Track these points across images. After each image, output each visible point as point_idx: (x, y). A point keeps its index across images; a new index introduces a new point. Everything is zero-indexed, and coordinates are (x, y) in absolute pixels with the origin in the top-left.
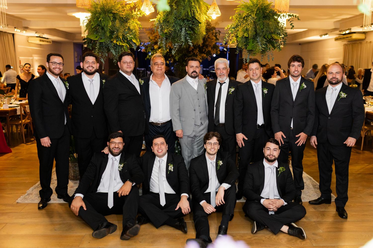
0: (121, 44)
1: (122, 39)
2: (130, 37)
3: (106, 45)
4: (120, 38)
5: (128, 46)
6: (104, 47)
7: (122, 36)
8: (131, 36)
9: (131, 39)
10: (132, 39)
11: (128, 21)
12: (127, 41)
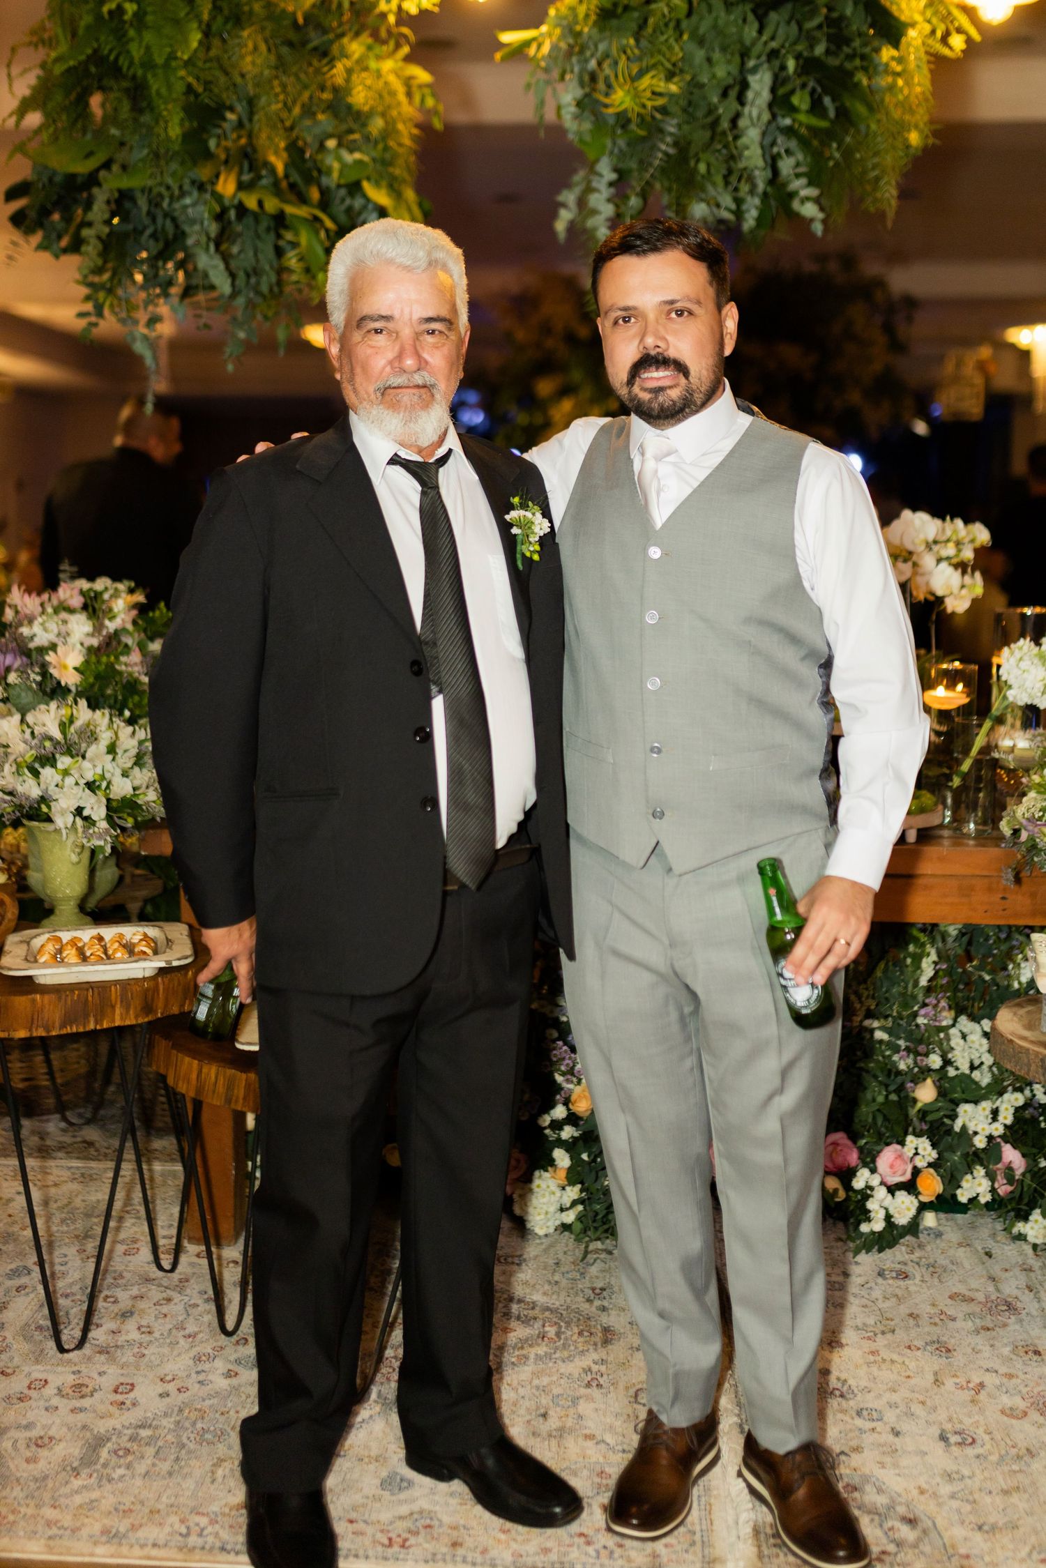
0: (272, 205)
1: (286, 176)
2: (344, 166)
3: (160, 220)
4: (273, 171)
5: (329, 224)
6: (149, 232)
7: (290, 156)
8: (357, 156)
9: (352, 177)
10: (366, 185)
11: (331, 42)
12: (324, 192)
